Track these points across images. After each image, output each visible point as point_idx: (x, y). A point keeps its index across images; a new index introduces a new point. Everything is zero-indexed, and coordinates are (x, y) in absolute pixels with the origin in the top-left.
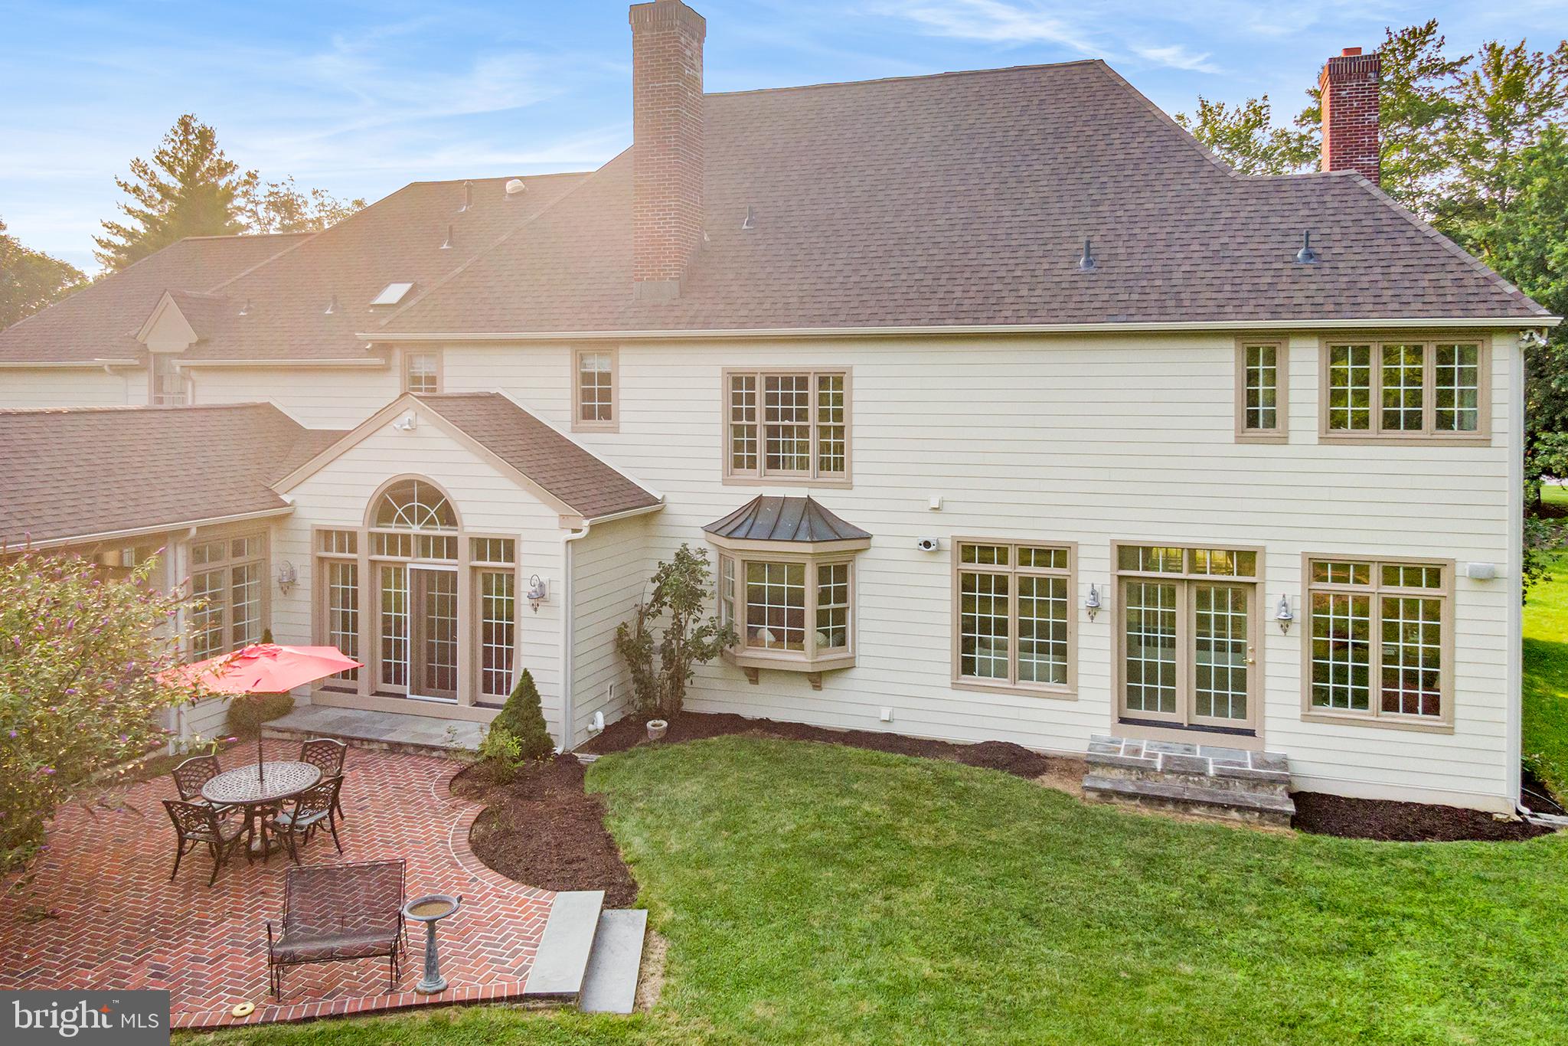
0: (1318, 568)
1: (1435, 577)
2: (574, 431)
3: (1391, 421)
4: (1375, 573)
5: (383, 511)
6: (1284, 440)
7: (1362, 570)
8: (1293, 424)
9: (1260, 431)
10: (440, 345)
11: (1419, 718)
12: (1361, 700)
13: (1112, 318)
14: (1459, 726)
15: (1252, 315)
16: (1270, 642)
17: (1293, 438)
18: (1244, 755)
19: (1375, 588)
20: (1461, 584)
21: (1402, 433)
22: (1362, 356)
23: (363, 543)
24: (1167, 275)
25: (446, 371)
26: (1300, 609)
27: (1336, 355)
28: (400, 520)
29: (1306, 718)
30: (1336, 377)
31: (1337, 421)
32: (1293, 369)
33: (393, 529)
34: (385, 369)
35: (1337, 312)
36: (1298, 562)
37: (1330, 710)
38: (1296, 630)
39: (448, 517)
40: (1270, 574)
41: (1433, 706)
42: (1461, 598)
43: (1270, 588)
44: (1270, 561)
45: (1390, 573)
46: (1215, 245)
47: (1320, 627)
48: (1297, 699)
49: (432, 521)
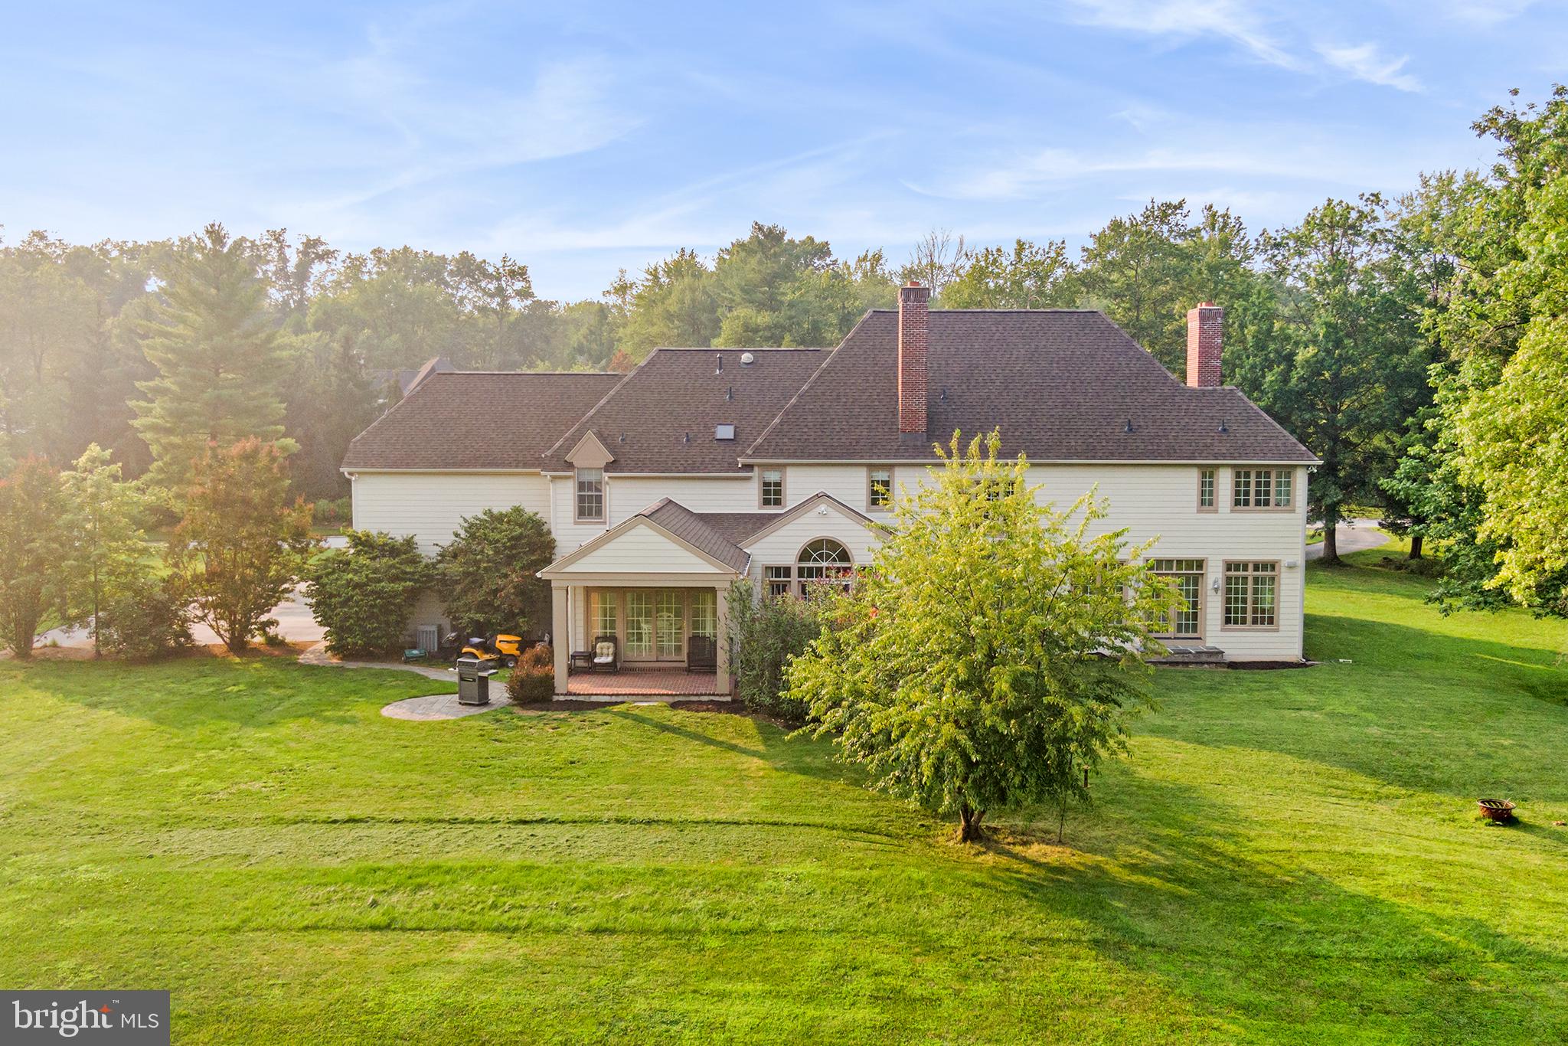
0: (1229, 566)
1: (1273, 567)
2: (868, 511)
3: (1258, 503)
4: (1251, 567)
5: (804, 556)
6: (1216, 511)
7: (1245, 567)
8: (1220, 504)
9: (1206, 507)
10: (785, 465)
11: (1266, 626)
12: (1244, 621)
13: (1148, 458)
14: (1281, 628)
15: (1206, 458)
16: (1209, 599)
17: (1220, 510)
18: (1200, 647)
19: (1250, 573)
20: (1283, 569)
21: (1262, 508)
22: (1247, 475)
23: (794, 573)
24: (1166, 437)
25: (788, 480)
26: (1221, 583)
27: (1238, 475)
28: (815, 560)
29: (1222, 630)
30: (1238, 484)
31: (1237, 503)
32: (1221, 480)
33: (811, 564)
34: (748, 479)
35: (1240, 458)
36: (1221, 564)
37: (1231, 626)
38: (1220, 592)
39: (844, 556)
40: (1210, 569)
41: (1271, 621)
42: (1283, 575)
43: (1209, 575)
44: (1210, 563)
45: (1256, 568)
46: (1183, 423)
47: (1229, 591)
48: (1219, 622)
49: (834, 560)
